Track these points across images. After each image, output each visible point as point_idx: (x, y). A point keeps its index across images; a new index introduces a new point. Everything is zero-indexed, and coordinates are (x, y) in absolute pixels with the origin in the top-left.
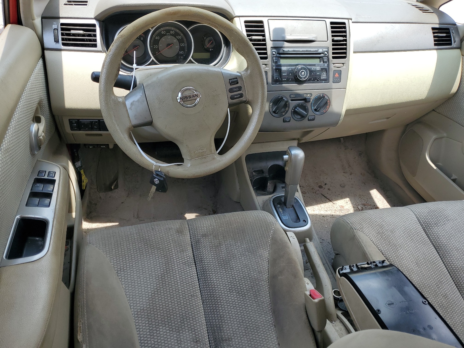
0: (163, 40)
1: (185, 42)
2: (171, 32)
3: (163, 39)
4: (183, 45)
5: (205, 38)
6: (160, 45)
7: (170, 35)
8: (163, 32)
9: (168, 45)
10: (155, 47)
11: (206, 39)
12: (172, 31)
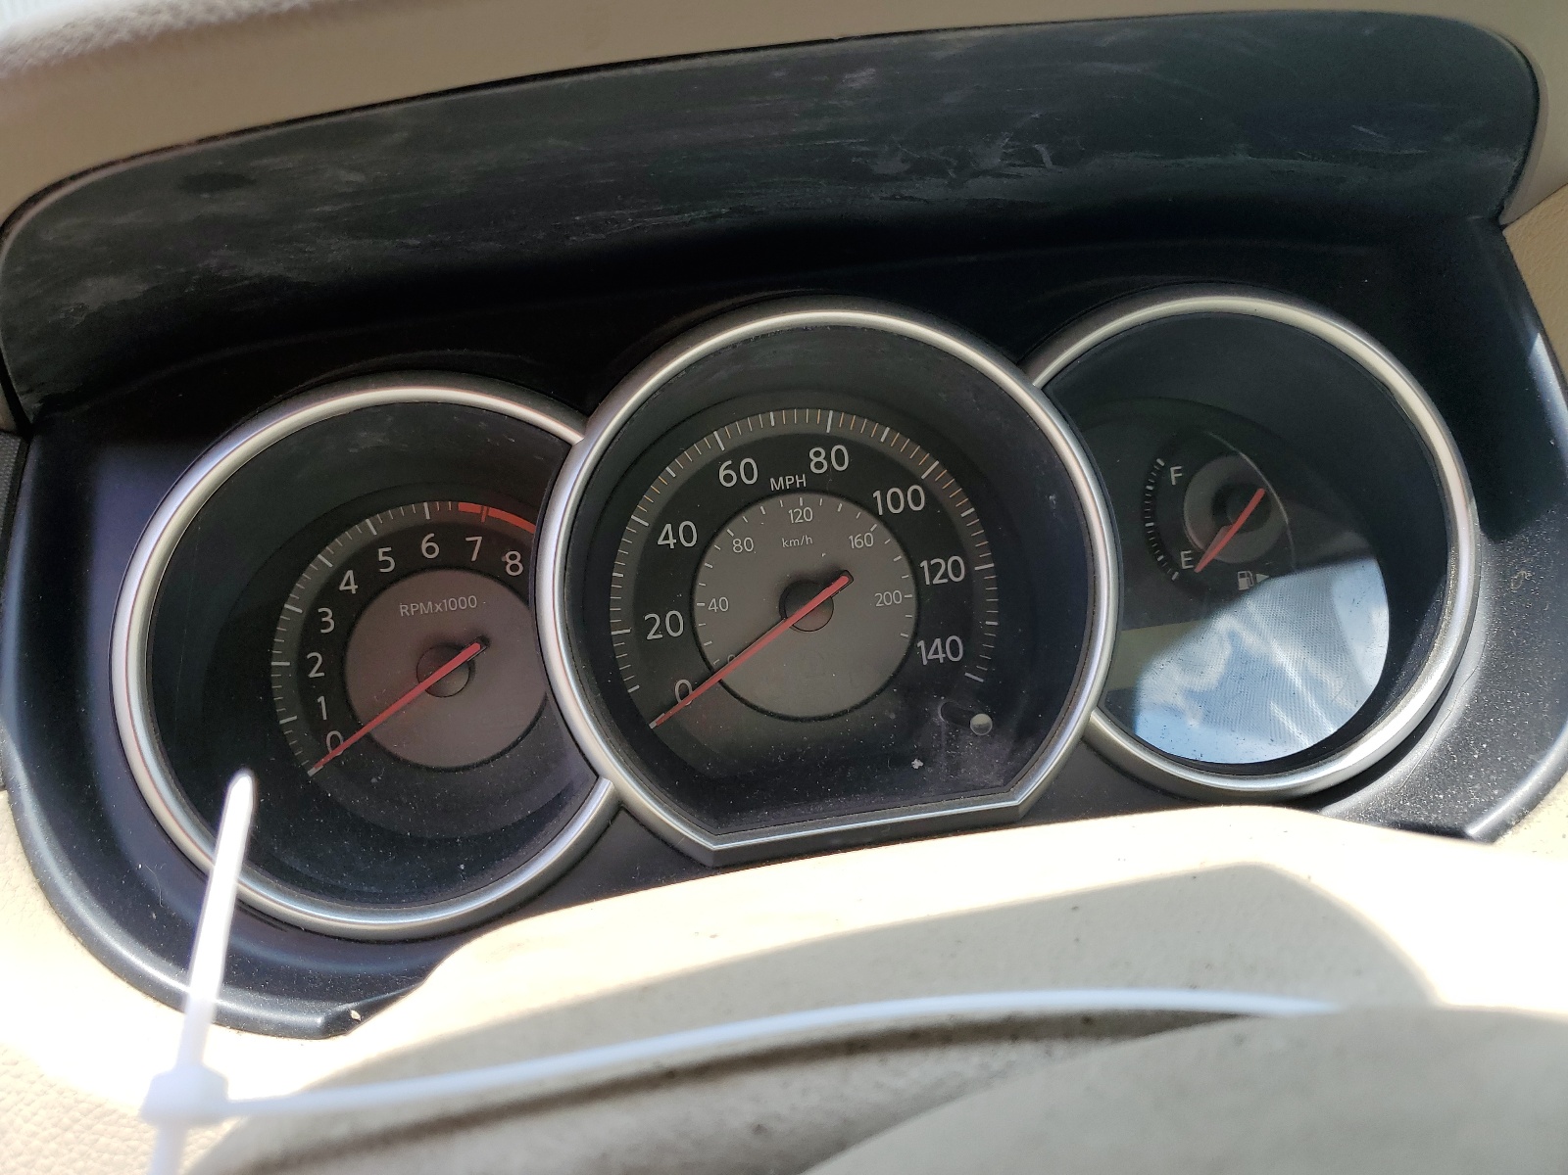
0: (738, 545)
1: (975, 535)
2: (817, 458)
3: (737, 540)
4: (945, 570)
5: (1174, 474)
6: (710, 603)
7: (802, 490)
8: (735, 467)
9: (796, 592)
10: (662, 629)
11: (1184, 483)
12: (827, 442)
